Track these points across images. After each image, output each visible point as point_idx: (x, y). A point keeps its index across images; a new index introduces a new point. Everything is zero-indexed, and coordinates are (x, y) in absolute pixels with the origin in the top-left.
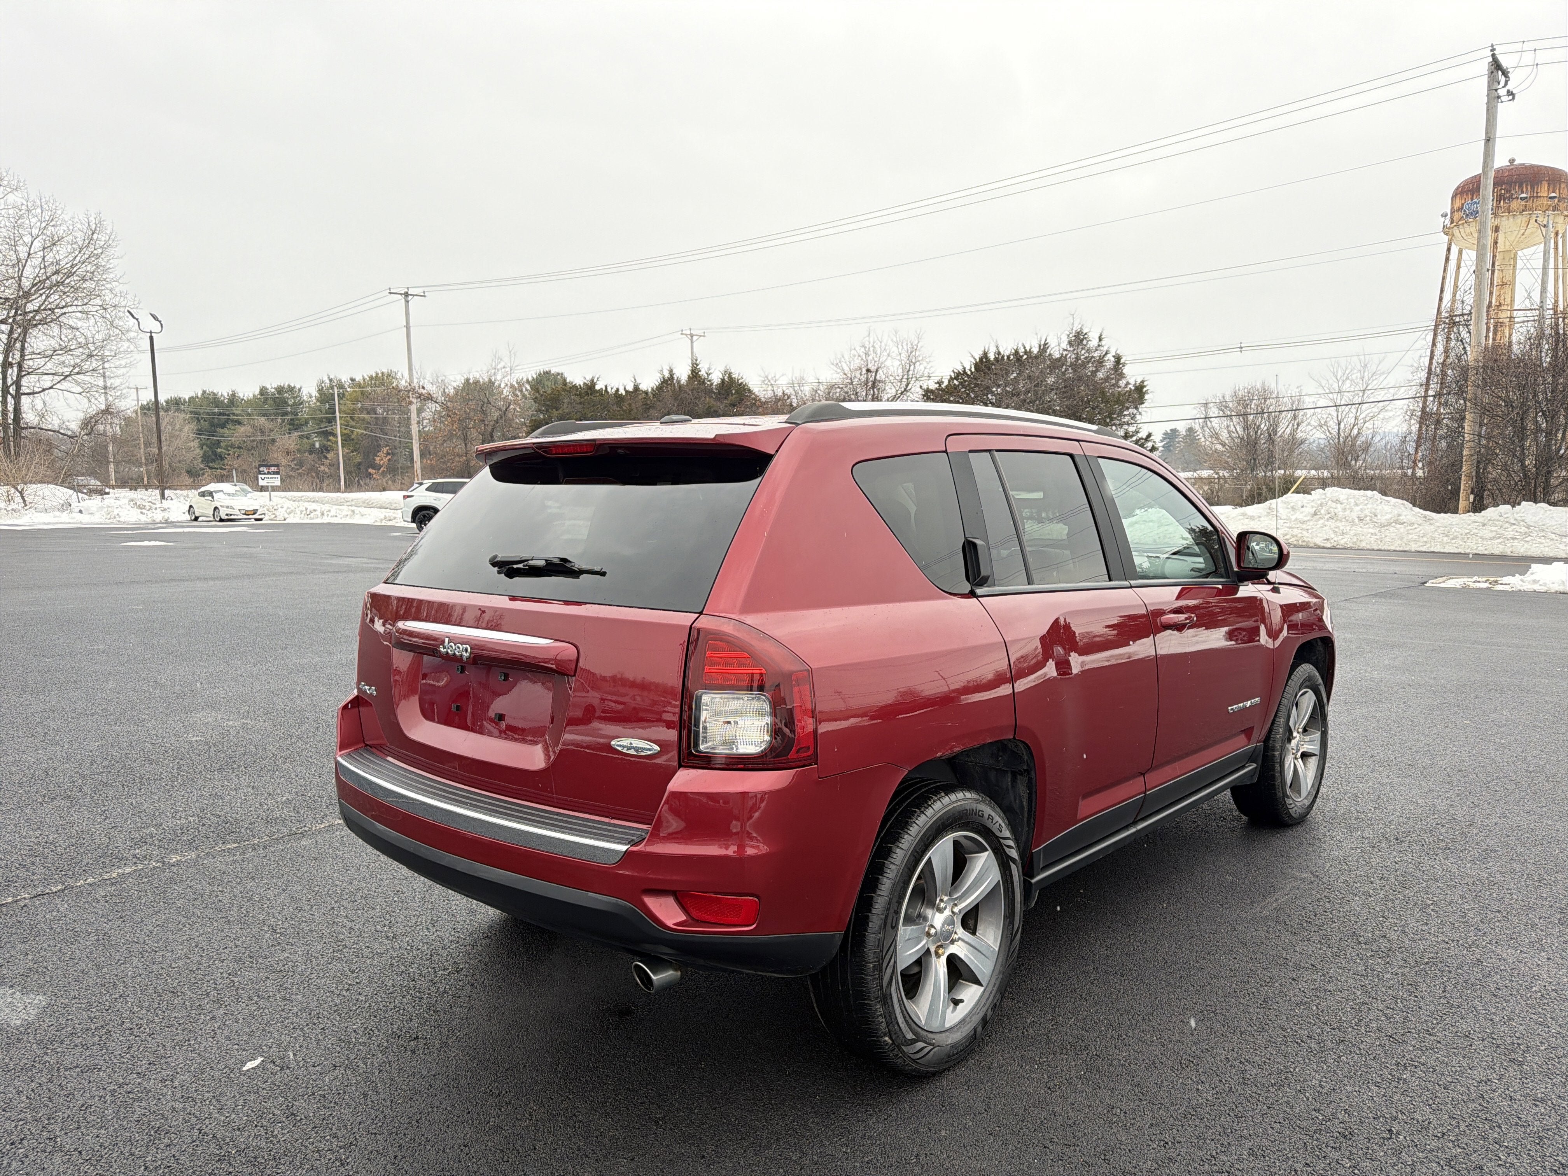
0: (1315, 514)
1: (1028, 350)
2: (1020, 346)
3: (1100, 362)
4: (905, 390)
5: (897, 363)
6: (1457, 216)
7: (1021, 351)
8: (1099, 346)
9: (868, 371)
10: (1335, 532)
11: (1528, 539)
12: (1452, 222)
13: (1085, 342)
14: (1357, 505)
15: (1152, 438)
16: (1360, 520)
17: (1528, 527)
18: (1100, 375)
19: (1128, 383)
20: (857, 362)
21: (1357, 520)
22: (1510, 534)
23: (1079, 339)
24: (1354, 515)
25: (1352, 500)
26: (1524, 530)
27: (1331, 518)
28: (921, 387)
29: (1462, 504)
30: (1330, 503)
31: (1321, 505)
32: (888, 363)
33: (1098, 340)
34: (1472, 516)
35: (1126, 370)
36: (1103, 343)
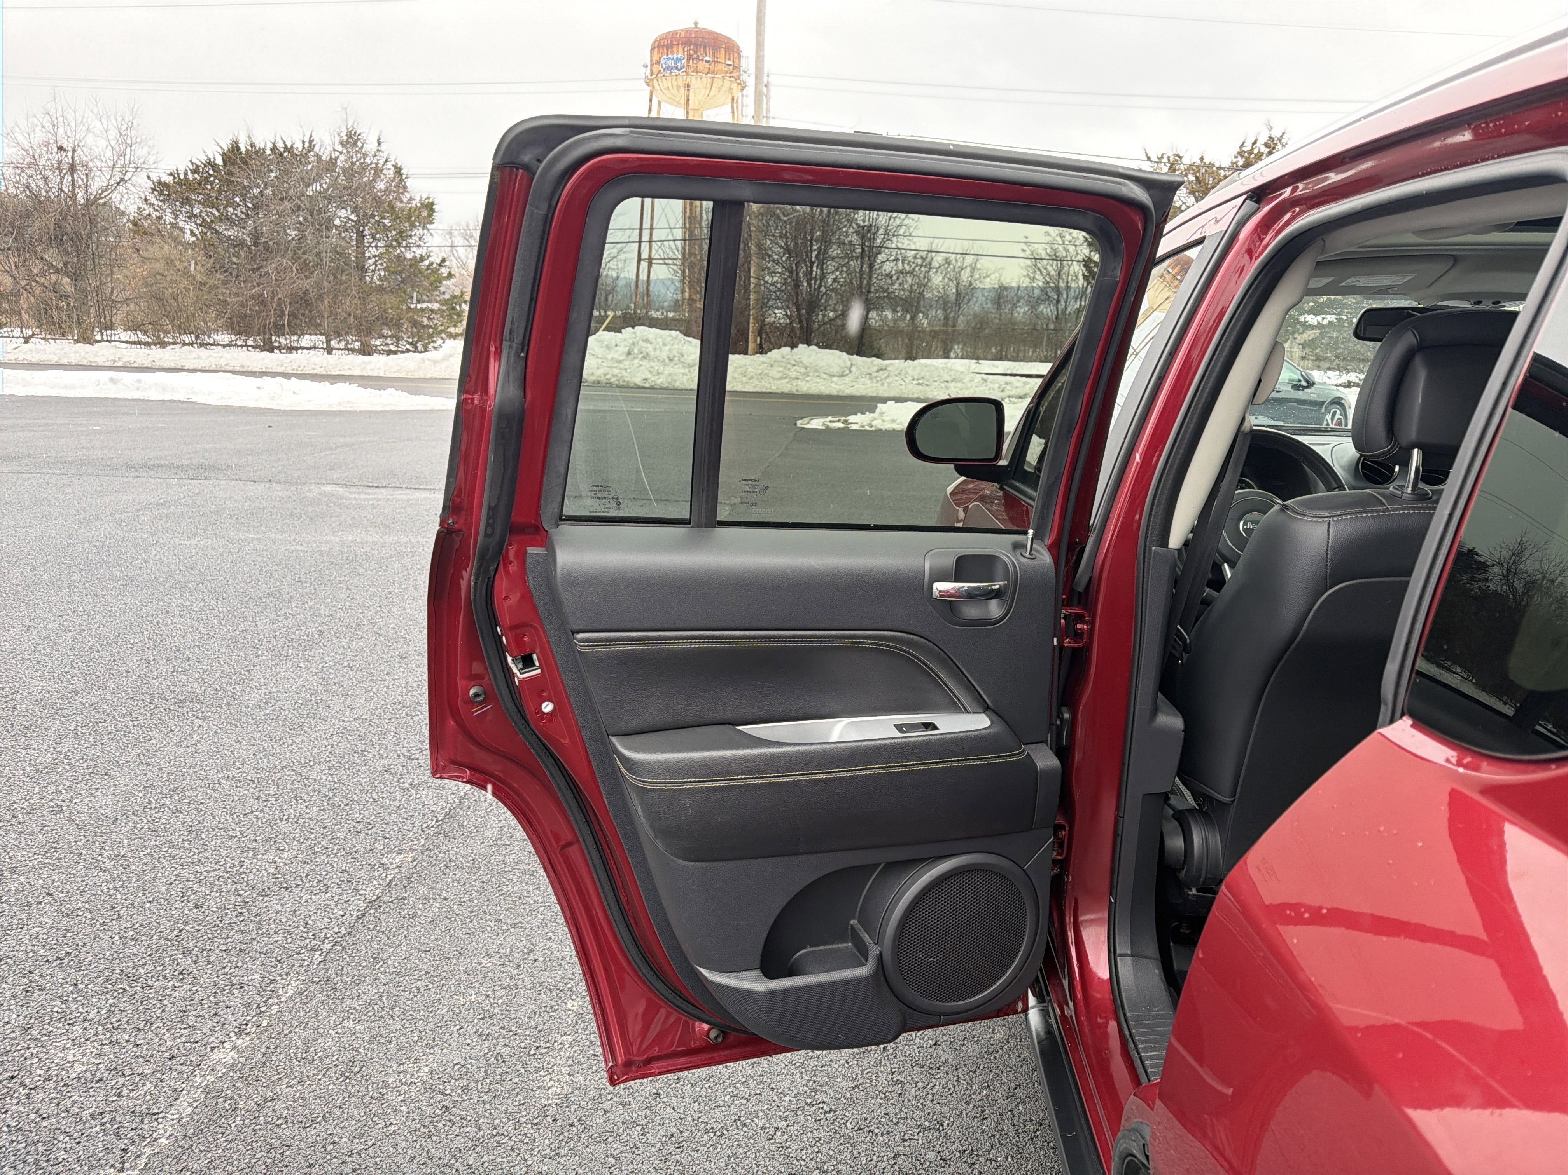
0: (629, 353)
1: (289, 146)
2: (278, 140)
3: (378, 171)
4: (122, 180)
5: (103, 143)
6: (656, 68)
7: (280, 146)
8: (378, 151)
9: (61, 148)
10: (651, 372)
11: (808, 378)
12: (652, 74)
13: (359, 144)
14: (664, 345)
15: (447, 263)
16: (671, 360)
17: (806, 368)
18: (381, 185)
19: (411, 199)
20: (39, 137)
21: (667, 360)
22: (793, 374)
23: (352, 140)
24: (664, 356)
25: (660, 340)
26: (803, 370)
27: (644, 358)
28: (149, 177)
29: (751, 346)
30: (641, 342)
31: (633, 344)
32: (90, 140)
33: (376, 144)
34: (759, 358)
35: (409, 183)
36: (382, 148)
